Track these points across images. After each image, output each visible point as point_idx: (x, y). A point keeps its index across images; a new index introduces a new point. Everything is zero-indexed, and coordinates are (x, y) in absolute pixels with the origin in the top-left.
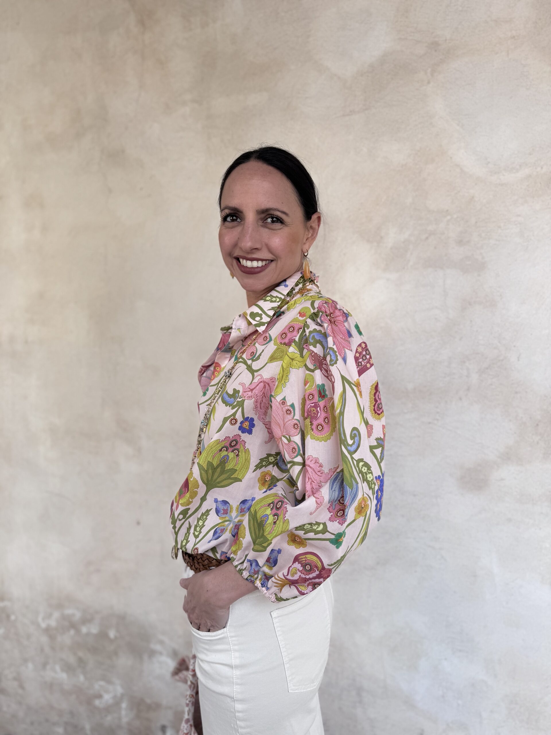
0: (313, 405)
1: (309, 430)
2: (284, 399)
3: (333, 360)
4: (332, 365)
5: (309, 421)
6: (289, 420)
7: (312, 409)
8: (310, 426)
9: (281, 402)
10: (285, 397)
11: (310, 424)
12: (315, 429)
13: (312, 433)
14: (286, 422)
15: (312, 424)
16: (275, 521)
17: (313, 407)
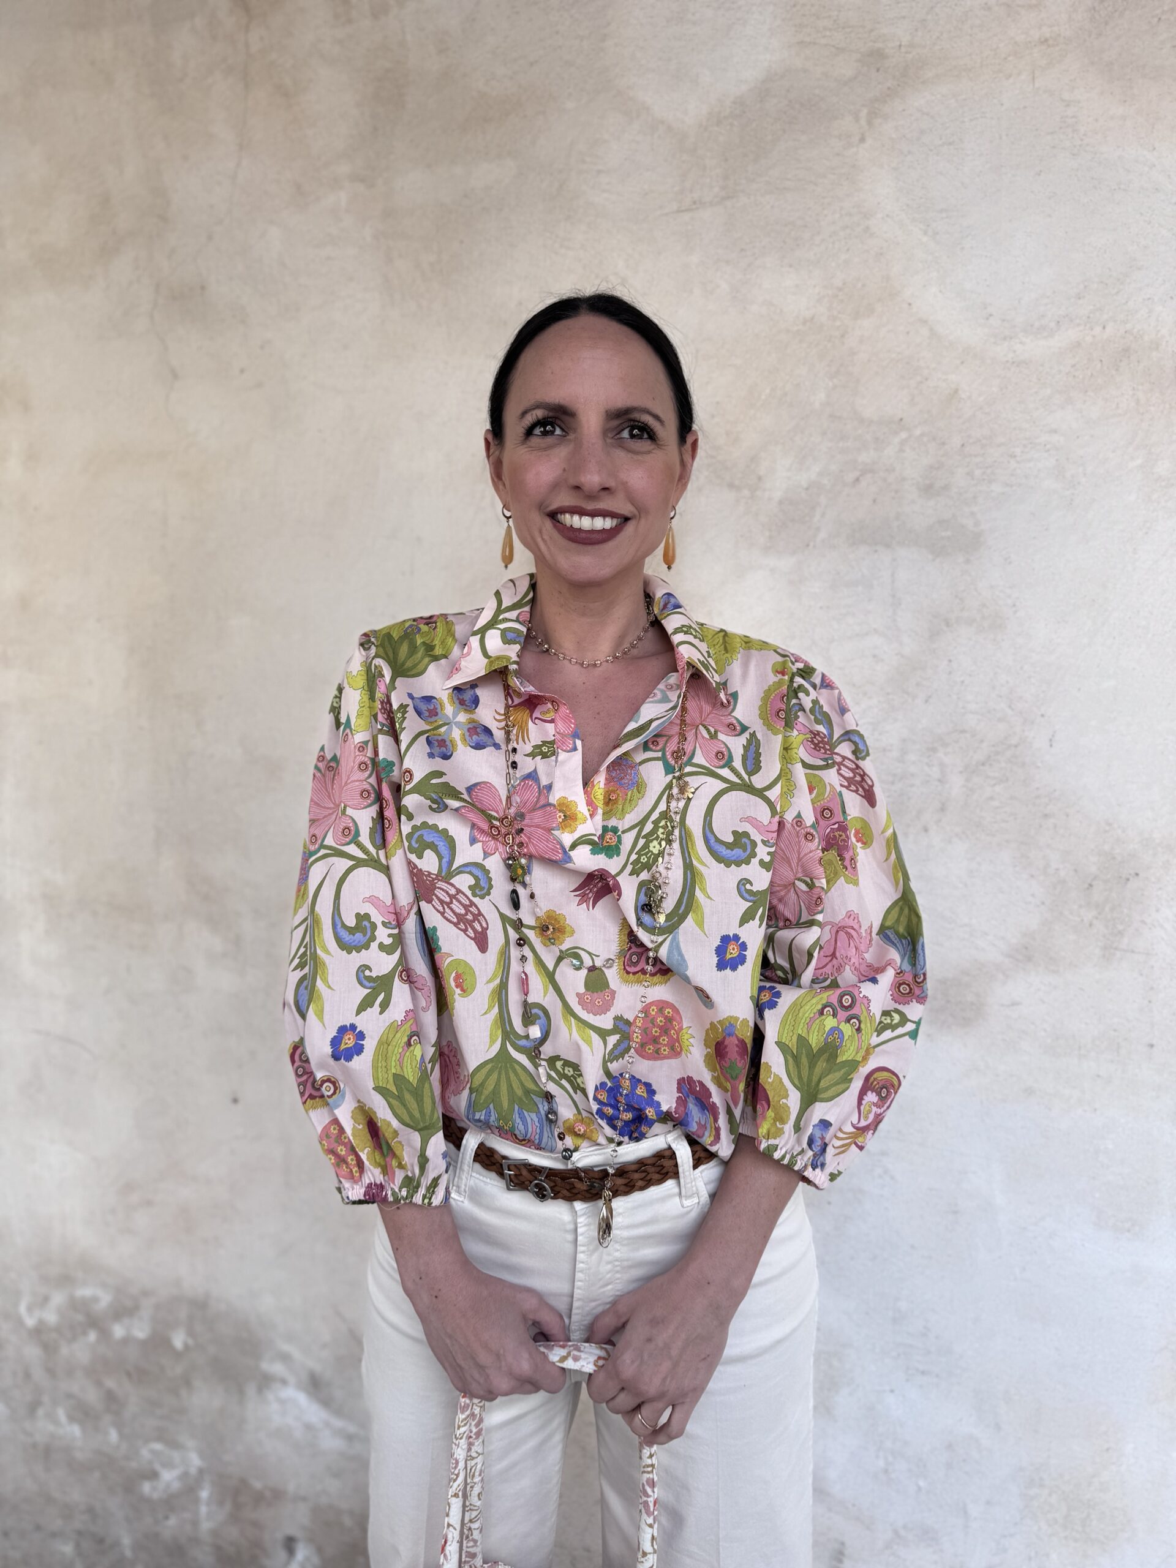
0: (836, 826)
1: (838, 868)
2: (799, 815)
3: (863, 750)
4: (864, 759)
5: (836, 854)
6: (811, 852)
7: (836, 834)
8: (840, 863)
9: (795, 821)
10: (799, 812)
11: (838, 858)
12: (849, 867)
13: (847, 873)
14: (806, 855)
15: (842, 859)
16: (856, 1027)
17: (838, 829)
